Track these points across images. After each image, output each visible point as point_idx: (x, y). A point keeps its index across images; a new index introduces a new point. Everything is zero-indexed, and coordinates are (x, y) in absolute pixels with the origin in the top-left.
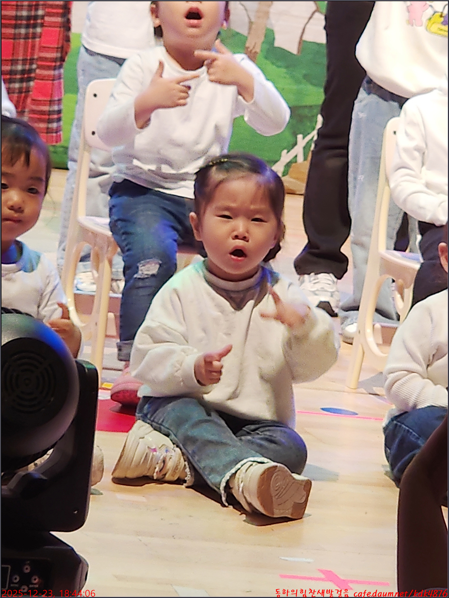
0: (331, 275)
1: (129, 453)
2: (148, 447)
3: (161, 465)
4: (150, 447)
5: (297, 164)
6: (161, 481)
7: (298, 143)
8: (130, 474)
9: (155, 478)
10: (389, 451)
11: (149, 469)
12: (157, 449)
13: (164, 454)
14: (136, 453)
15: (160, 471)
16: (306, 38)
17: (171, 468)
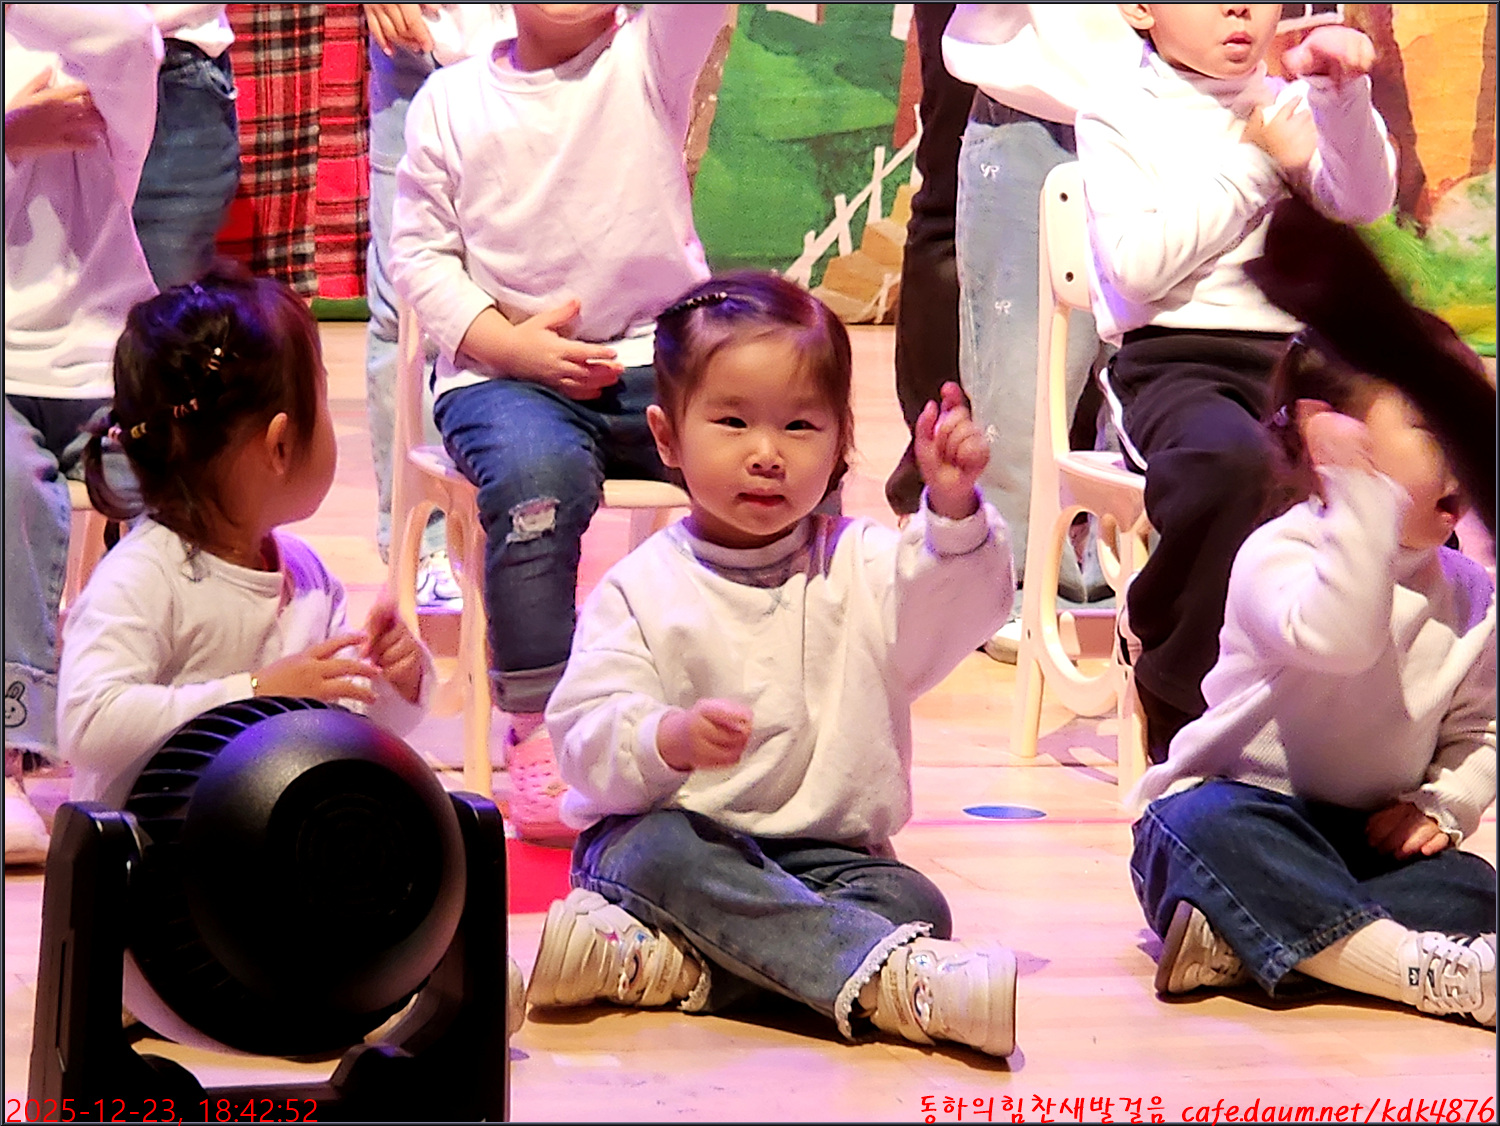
1: (555, 943)
3: (630, 968)
4: (600, 929)
9: (622, 998)
11: (604, 982)
13: (636, 944)
15: (631, 982)
17: (655, 972)
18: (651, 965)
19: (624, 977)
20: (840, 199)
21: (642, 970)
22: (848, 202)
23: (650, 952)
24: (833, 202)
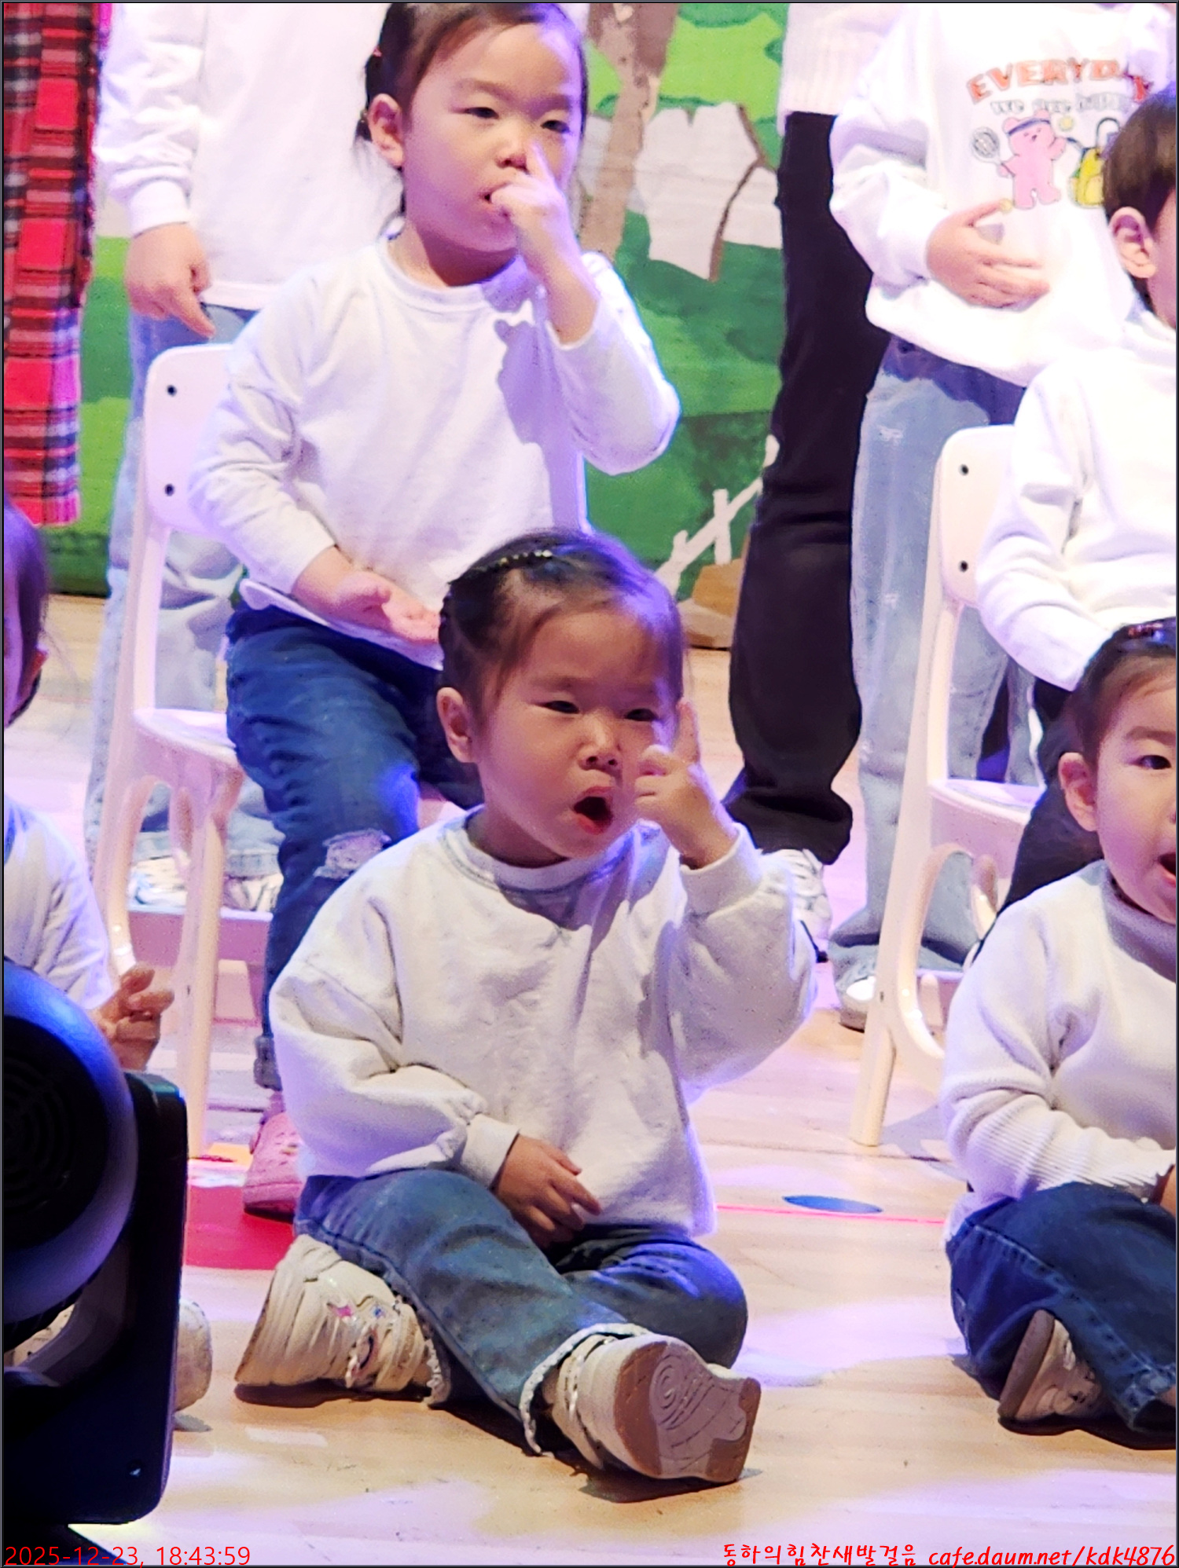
0: (807, 852)
1: (279, 1321)
2: (329, 1305)
3: (362, 1350)
4: (333, 1301)
5: (713, 567)
6: (364, 1392)
7: (717, 511)
8: (283, 1377)
9: (349, 1384)
10: (963, 1304)
11: (333, 1361)
12: (354, 1309)
13: (372, 1321)
14: (298, 1320)
15: (363, 1365)
16: (732, 235)
17: (391, 1357)
18: (387, 1348)
19: (353, 1362)
20: (720, 495)
21: (377, 1353)
22: (730, 499)
23: (388, 1331)
24: (712, 498)
